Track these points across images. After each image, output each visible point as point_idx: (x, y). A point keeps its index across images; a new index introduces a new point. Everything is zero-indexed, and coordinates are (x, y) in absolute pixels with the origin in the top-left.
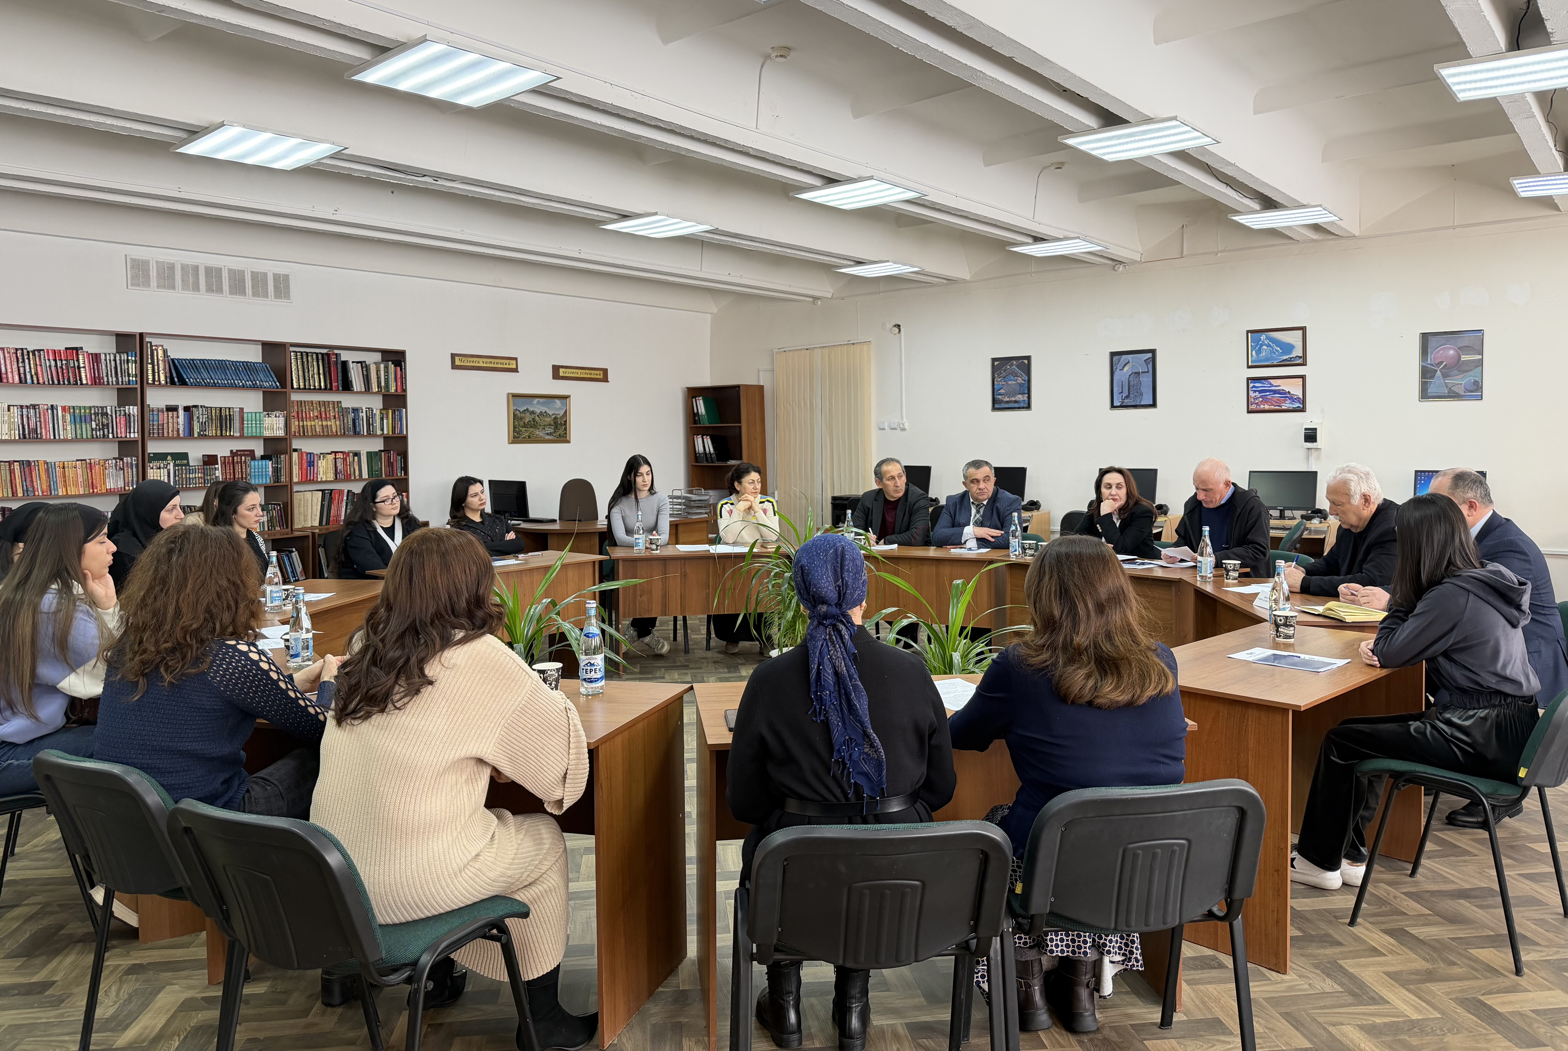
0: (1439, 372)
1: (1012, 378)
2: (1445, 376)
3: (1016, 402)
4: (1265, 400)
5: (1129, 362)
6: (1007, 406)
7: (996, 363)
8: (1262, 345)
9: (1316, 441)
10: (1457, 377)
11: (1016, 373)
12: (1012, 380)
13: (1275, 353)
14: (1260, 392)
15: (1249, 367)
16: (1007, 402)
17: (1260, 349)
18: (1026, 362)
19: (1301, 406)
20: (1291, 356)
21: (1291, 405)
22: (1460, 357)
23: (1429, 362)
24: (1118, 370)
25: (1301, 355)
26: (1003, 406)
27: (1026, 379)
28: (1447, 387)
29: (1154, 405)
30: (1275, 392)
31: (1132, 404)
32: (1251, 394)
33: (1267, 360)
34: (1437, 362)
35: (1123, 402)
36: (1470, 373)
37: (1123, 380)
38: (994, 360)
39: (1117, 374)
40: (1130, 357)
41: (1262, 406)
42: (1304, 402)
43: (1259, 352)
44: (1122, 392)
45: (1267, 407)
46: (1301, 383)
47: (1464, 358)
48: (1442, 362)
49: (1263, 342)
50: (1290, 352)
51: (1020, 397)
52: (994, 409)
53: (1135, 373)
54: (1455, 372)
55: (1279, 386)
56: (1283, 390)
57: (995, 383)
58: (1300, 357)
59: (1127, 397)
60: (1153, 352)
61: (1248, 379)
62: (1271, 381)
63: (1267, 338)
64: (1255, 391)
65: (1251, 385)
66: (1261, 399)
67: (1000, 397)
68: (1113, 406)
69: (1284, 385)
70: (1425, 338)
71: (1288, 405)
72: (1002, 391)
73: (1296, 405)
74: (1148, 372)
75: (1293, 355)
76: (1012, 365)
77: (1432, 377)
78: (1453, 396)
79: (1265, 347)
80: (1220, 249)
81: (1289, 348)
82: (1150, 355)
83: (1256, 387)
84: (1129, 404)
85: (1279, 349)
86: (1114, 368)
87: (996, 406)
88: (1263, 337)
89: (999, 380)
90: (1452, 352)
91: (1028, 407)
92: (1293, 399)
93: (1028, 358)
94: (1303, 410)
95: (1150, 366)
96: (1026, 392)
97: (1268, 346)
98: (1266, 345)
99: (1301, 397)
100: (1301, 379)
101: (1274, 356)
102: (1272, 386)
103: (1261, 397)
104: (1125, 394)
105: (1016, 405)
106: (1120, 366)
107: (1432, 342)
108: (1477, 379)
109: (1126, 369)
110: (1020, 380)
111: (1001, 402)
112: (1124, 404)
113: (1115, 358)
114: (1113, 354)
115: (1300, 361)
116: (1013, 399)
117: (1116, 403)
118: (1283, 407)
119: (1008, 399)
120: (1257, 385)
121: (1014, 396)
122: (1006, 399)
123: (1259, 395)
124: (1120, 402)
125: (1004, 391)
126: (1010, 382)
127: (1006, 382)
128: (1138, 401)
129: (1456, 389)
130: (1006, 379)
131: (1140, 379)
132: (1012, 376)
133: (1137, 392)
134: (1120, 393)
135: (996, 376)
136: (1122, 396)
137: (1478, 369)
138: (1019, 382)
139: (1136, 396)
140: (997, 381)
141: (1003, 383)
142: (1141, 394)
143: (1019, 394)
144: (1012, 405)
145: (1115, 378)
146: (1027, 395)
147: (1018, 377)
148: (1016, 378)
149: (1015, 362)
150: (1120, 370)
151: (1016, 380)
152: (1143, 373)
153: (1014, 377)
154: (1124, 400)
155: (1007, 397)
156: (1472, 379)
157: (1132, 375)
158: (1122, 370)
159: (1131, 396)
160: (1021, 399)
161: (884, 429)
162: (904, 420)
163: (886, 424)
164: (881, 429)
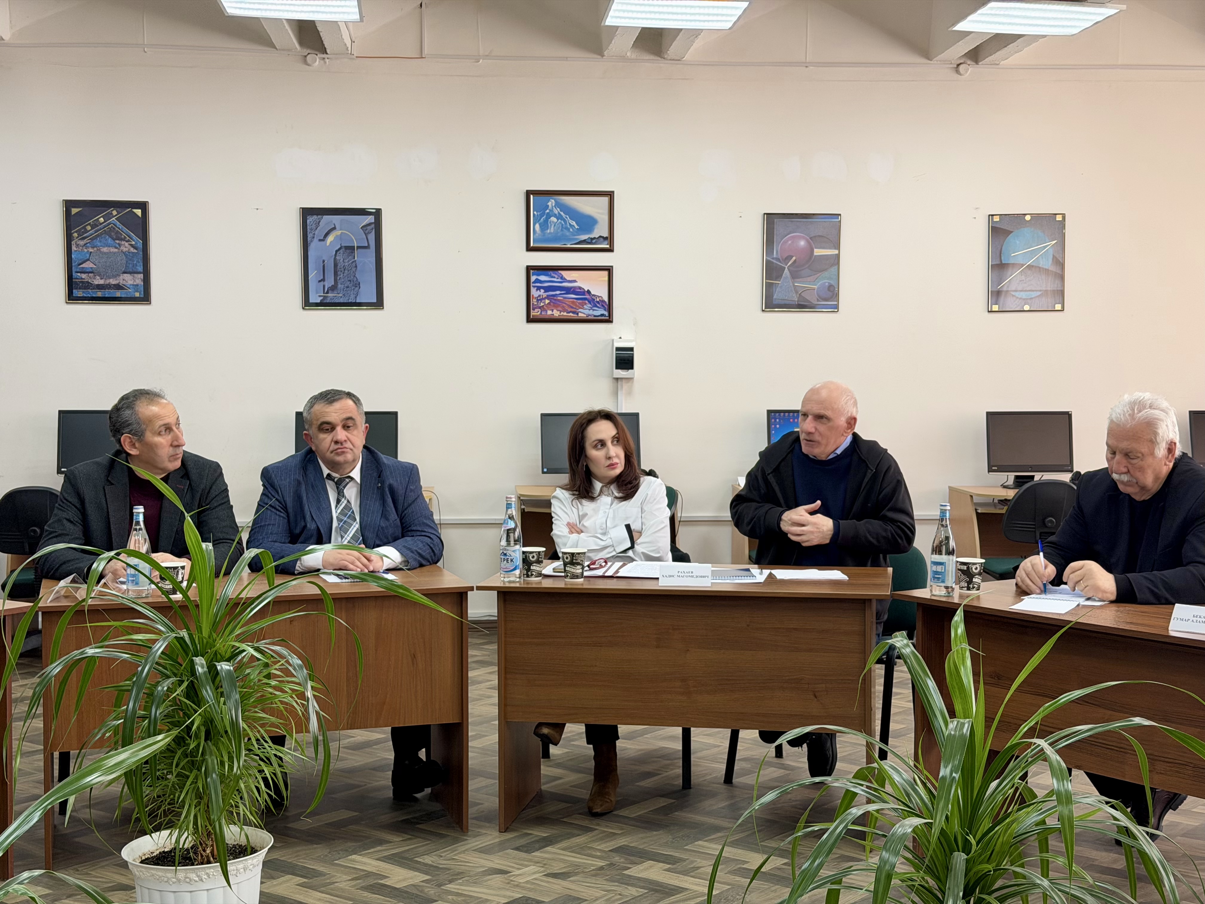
0: (787, 271)
1: (110, 241)
2: (795, 275)
3: (118, 287)
4: (554, 303)
5: (334, 228)
6: (99, 294)
7: (74, 211)
8: (549, 216)
10: (809, 279)
11: (117, 233)
12: (109, 246)
13: (569, 230)
14: (547, 289)
15: (529, 249)
16: (100, 287)
17: (546, 221)
18: (138, 212)
19: (606, 313)
20: (592, 236)
21: (591, 312)
22: (812, 251)
23: (775, 256)
24: (316, 240)
25: (606, 234)
26: (91, 293)
27: (139, 244)
28: (797, 292)
29: (379, 304)
30: (568, 290)
31: (341, 301)
32: (534, 292)
33: (556, 239)
34: (785, 256)
35: (325, 297)
36: (826, 274)
37: (324, 258)
38: (69, 204)
39: (314, 246)
40: (336, 219)
41: (549, 312)
42: (609, 306)
43: (544, 226)
44: (323, 280)
45: (556, 314)
46: (607, 279)
47: (818, 252)
48: (789, 257)
49: (551, 211)
50: (590, 230)
51: (128, 280)
52: (71, 298)
53: (347, 248)
54: (807, 271)
55: (575, 281)
56: (580, 288)
57: (74, 248)
58: (605, 239)
59: (333, 288)
61: (529, 269)
62: (564, 273)
63: (558, 205)
64: (539, 288)
65: (533, 278)
66: (547, 301)
67: (84, 276)
68: (307, 304)
69: (583, 281)
70: (770, 219)
71: (587, 312)
72: (88, 265)
73: (599, 312)
74: (367, 247)
75: (595, 234)
76: (107, 217)
77: (779, 277)
78: (802, 306)
79: (553, 219)
80: (481, 53)
81: (587, 222)
82: (371, 219)
83: (540, 282)
84: (336, 300)
85: (574, 223)
86: (310, 236)
87: (77, 293)
88: (551, 203)
89: (82, 243)
90: (802, 243)
91: (145, 298)
92: (594, 301)
94: (609, 320)
95: (372, 237)
96: (140, 269)
97: (559, 217)
98: (555, 216)
99: (606, 299)
100: (606, 273)
101: (568, 234)
102: (564, 280)
103: (548, 297)
104: (330, 282)
105: (118, 294)
106: (318, 234)
107: (779, 226)
108: (832, 282)
109: (330, 239)
110: (126, 247)
111: (87, 285)
112: (328, 301)
113: (310, 219)
114: (306, 213)
115: (606, 246)
116: (113, 282)
117: (314, 298)
118: (580, 315)
119: (102, 282)
120: (543, 278)
121: (115, 276)
122: (98, 281)
123: (545, 295)
124: (320, 296)
125: (92, 265)
126: (105, 250)
127: (95, 249)
128: (352, 296)
129: (807, 296)
130: (97, 242)
131: (354, 258)
132: (111, 237)
133: (350, 281)
134: (320, 281)
135: (76, 235)
136: (324, 286)
137: (833, 269)
138: (125, 249)
139: (348, 287)
140: (77, 246)
141: (91, 250)
142: (357, 285)
143: (124, 273)
144: (107, 293)
145: (311, 253)
146: (141, 276)
147: (121, 240)
148: (117, 241)
149: (115, 213)
150: (320, 240)
151: (117, 246)
152: (358, 247)
153: (114, 240)
154: (327, 293)
155: (98, 277)
156: (826, 282)
157: (341, 251)
158: (323, 240)
159: (339, 286)
160: (131, 282)
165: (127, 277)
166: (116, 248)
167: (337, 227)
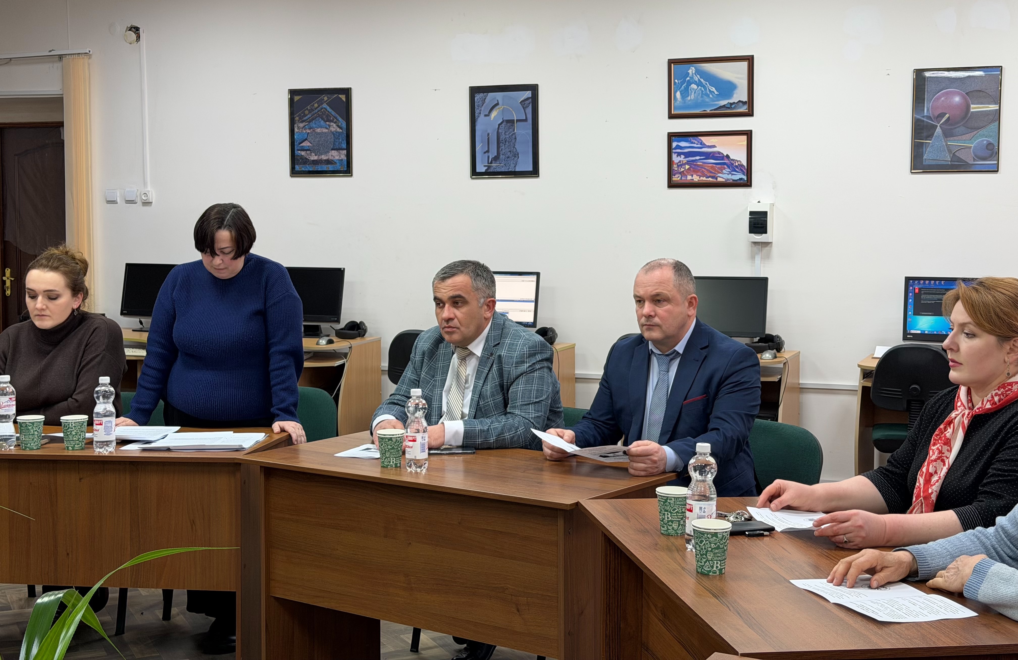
0: (938, 130)
1: (322, 123)
2: (947, 134)
3: (328, 162)
4: (694, 168)
5: (497, 104)
6: (314, 168)
7: (297, 98)
8: (689, 83)
9: (766, 232)
10: (964, 137)
11: (328, 116)
12: (321, 127)
13: (708, 96)
14: (687, 155)
15: (671, 116)
16: (315, 162)
17: (687, 88)
18: (343, 97)
19: (746, 177)
20: (731, 101)
22: (968, 108)
23: (925, 114)
24: (482, 116)
25: (745, 99)
26: (308, 167)
27: (344, 125)
28: (950, 151)
29: (535, 172)
30: (708, 156)
31: (503, 170)
32: (676, 159)
33: (696, 106)
34: (936, 114)
35: (489, 167)
36: (981, 132)
37: (489, 131)
38: (293, 92)
39: (481, 121)
40: (499, 96)
41: (689, 177)
42: (749, 171)
43: (685, 94)
44: (488, 151)
45: (696, 178)
46: (745, 143)
47: (975, 108)
48: (942, 115)
49: (691, 78)
50: (729, 95)
51: (335, 155)
52: (294, 173)
53: (508, 121)
54: (962, 129)
55: (714, 146)
56: (719, 153)
57: (296, 130)
58: (744, 103)
59: (496, 158)
60: (534, 88)
61: (670, 135)
62: (703, 138)
63: (698, 72)
64: (679, 154)
65: (674, 144)
66: (687, 167)
67: (303, 153)
68: (475, 173)
69: (721, 146)
70: (920, 76)
71: (725, 176)
72: (306, 144)
73: (738, 176)
74: (526, 120)
75: (735, 99)
76: (321, 103)
77: (929, 137)
78: (958, 166)
79: (694, 86)
81: (727, 88)
82: (528, 94)
83: (681, 148)
84: (499, 170)
85: (713, 89)
86: (477, 112)
87: (298, 167)
88: (692, 70)
89: (301, 125)
90: (957, 99)
91: (347, 170)
92: (733, 166)
93: (347, 92)
94: (748, 184)
95: (529, 110)
96: (344, 146)
97: (699, 84)
98: (695, 83)
99: (745, 163)
100: (744, 138)
101: (707, 100)
102: (703, 145)
103: (688, 162)
104: (493, 153)
105: (331, 168)
106: (484, 110)
107: (931, 82)
108: (991, 140)
109: (494, 114)
110: (334, 128)
111: (305, 161)
112: (491, 170)
113: (478, 97)
114: (474, 91)
115: (744, 109)
116: (324, 157)
117: (480, 168)
118: (719, 179)
119: (316, 158)
120: (683, 144)
121: (326, 153)
122: (314, 157)
123: (685, 161)
124: (485, 166)
125: (309, 144)
126: (318, 130)
127: (312, 130)
128: (512, 165)
129: (962, 155)
130: (313, 124)
131: (514, 131)
132: (323, 119)
133: (510, 151)
134: (485, 153)
135: (297, 118)
136: (488, 157)
137: (994, 125)
138: (333, 130)
139: (508, 157)
140: (298, 128)
141: (308, 131)
142: (516, 155)
143: (332, 149)
144: (319, 168)
145: (478, 128)
146: (345, 152)
147: (332, 121)
148: (328, 123)
149: (326, 99)
150: (486, 116)
151: (328, 127)
152: (518, 121)
153: (325, 122)
154: (491, 163)
155: (313, 154)
156: (985, 141)
157: (503, 125)
158: (488, 114)
159: (501, 156)
160: (337, 158)
161: (114, 202)
162: (149, 188)
163: (118, 194)
164: (109, 202)
165: (334, 153)
166: (327, 128)
167: (500, 103)
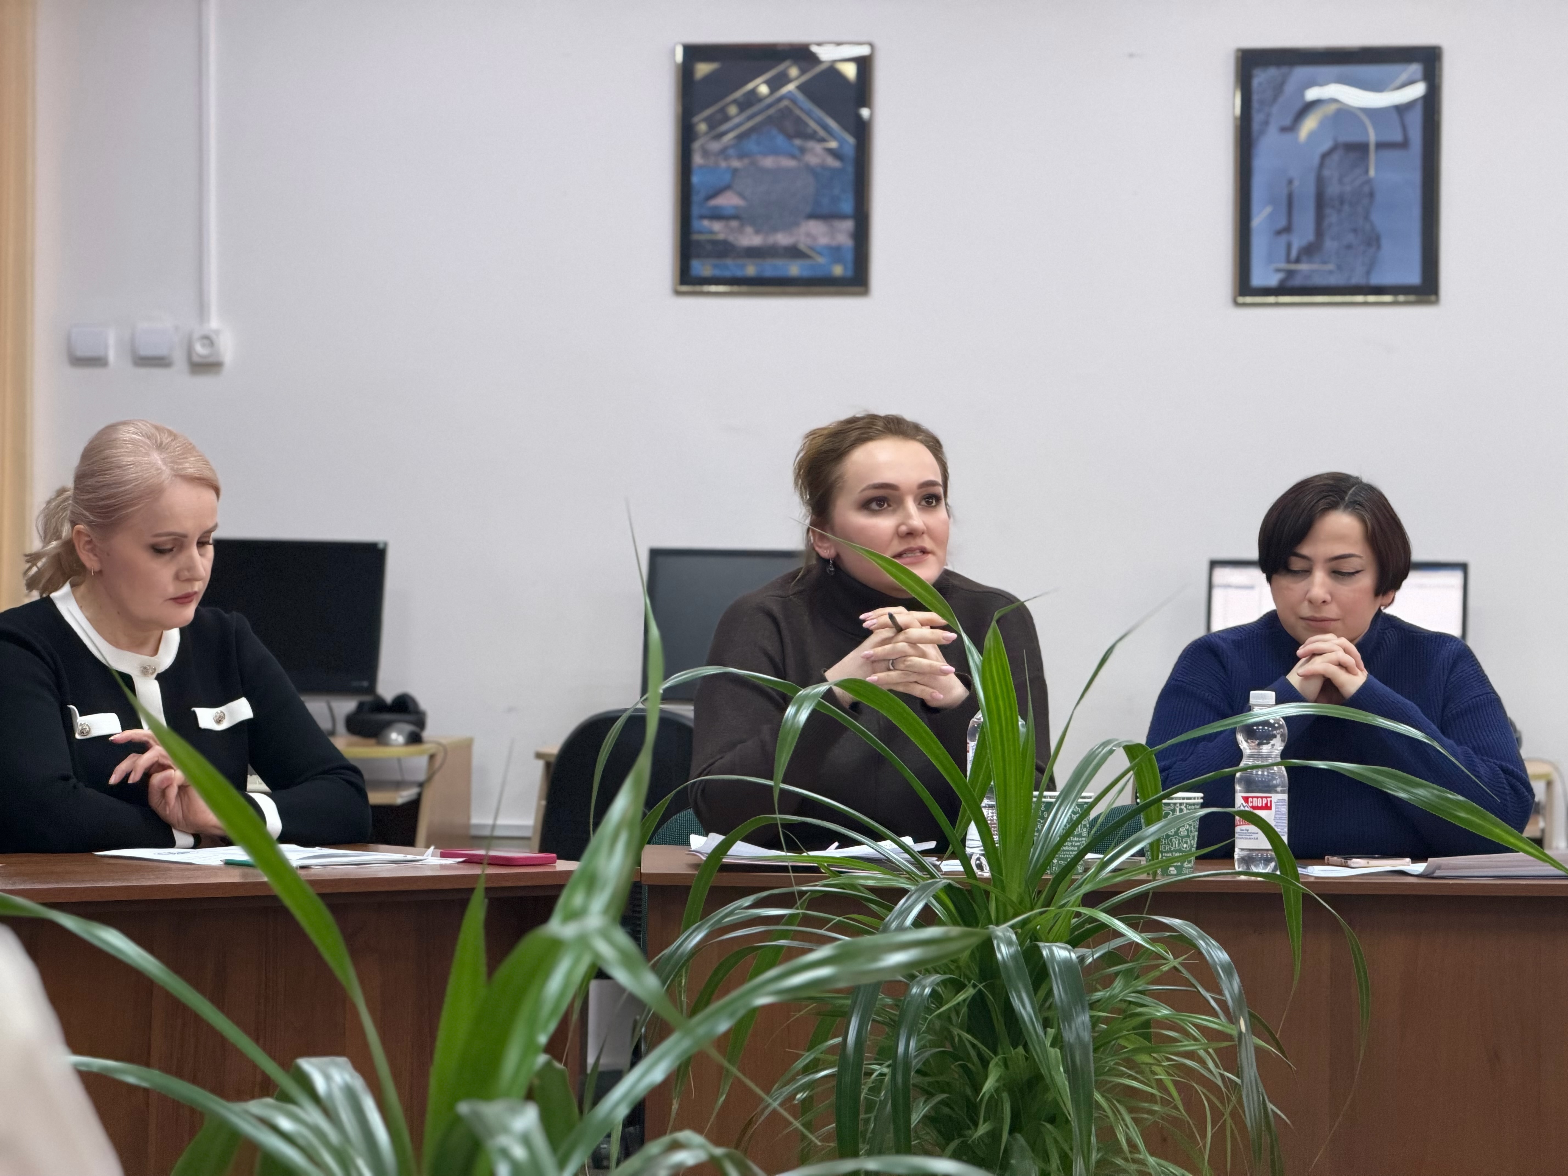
1: (780, 140)
3: (794, 252)
5: (1321, 98)
6: (751, 270)
7: (703, 69)
11: (799, 121)
12: (775, 152)
16: (753, 253)
18: (847, 72)
24: (1272, 130)
26: (731, 267)
27: (849, 148)
29: (1427, 289)
31: (1333, 279)
35: (1290, 274)
37: (1292, 174)
38: (690, 53)
39: (1267, 145)
40: (1324, 75)
44: (1287, 229)
51: (817, 234)
52: (687, 280)
53: (1349, 147)
57: (697, 159)
59: (1310, 251)
60: (1429, 57)
67: (717, 226)
68: (1247, 291)
72: (728, 201)
74: (1404, 145)
76: (777, 83)
82: (1415, 72)
84: (1319, 279)
86: (1258, 119)
87: (701, 267)
89: (715, 146)
91: (855, 278)
93: (860, 58)
95: (1416, 117)
96: (847, 206)
104: (1303, 235)
105: (794, 269)
106: (1280, 115)
109: (1307, 126)
110: (816, 155)
111: (723, 249)
112: (1297, 282)
113: (1261, 78)
114: (1251, 61)
116: (783, 239)
117: (1262, 275)
119: (756, 240)
121: (790, 226)
122: (750, 239)
124: (1278, 270)
125: (736, 200)
126: (768, 162)
127: (746, 161)
128: (1361, 270)
130: (751, 145)
131: (1367, 171)
132: (782, 131)
133: (1355, 231)
134: (1279, 233)
135: (702, 127)
136: (1289, 246)
138: (813, 161)
139: (1349, 247)
140: (706, 153)
141: (736, 164)
142: (1373, 241)
143: (813, 216)
144: (771, 268)
145: (1262, 163)
146: (848, 225)
147: (807, 137)
148: (798, 142)
149: (794, 72)
150: (1284, 130)
151: (797, 152)
152: (1380, 146)
153: (790, 137)
154: (1298, 261)
155: (749, 230)
157: (1336, 157)
158: (1292, 127)
159: (1330, 244)
160: (823, 241)
161: (97, 362)
162: (214, 323)
163: (112, 341)
164: (80, 361)
165: (816, 227)
166: (793, 157)
